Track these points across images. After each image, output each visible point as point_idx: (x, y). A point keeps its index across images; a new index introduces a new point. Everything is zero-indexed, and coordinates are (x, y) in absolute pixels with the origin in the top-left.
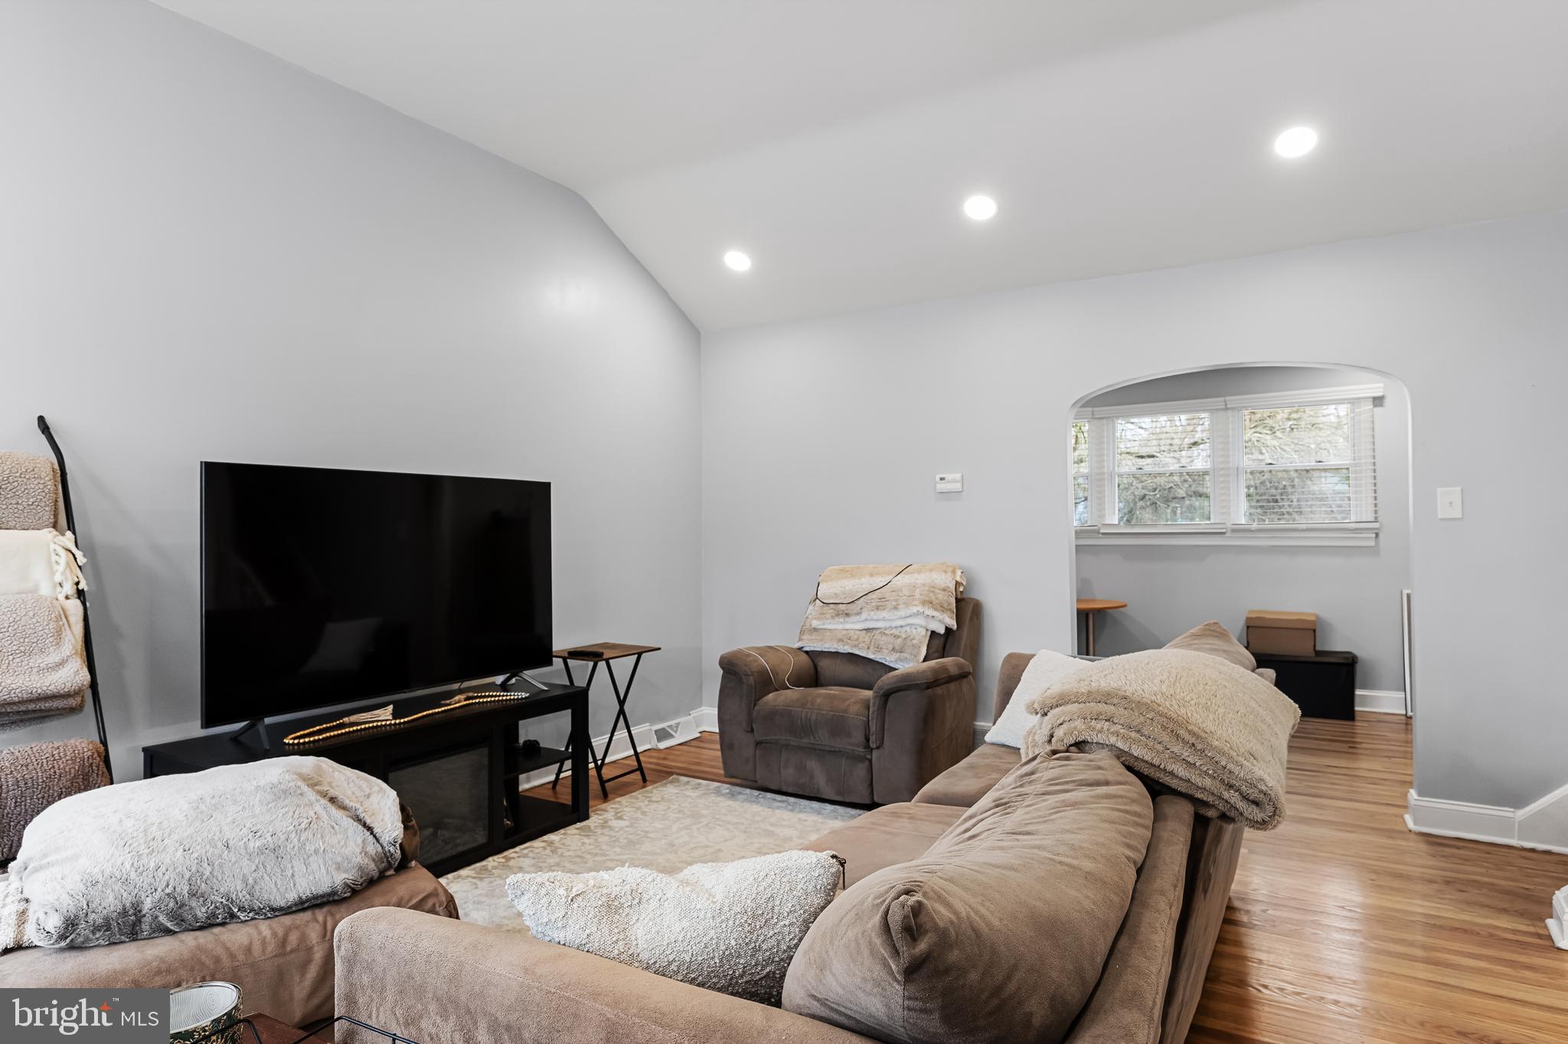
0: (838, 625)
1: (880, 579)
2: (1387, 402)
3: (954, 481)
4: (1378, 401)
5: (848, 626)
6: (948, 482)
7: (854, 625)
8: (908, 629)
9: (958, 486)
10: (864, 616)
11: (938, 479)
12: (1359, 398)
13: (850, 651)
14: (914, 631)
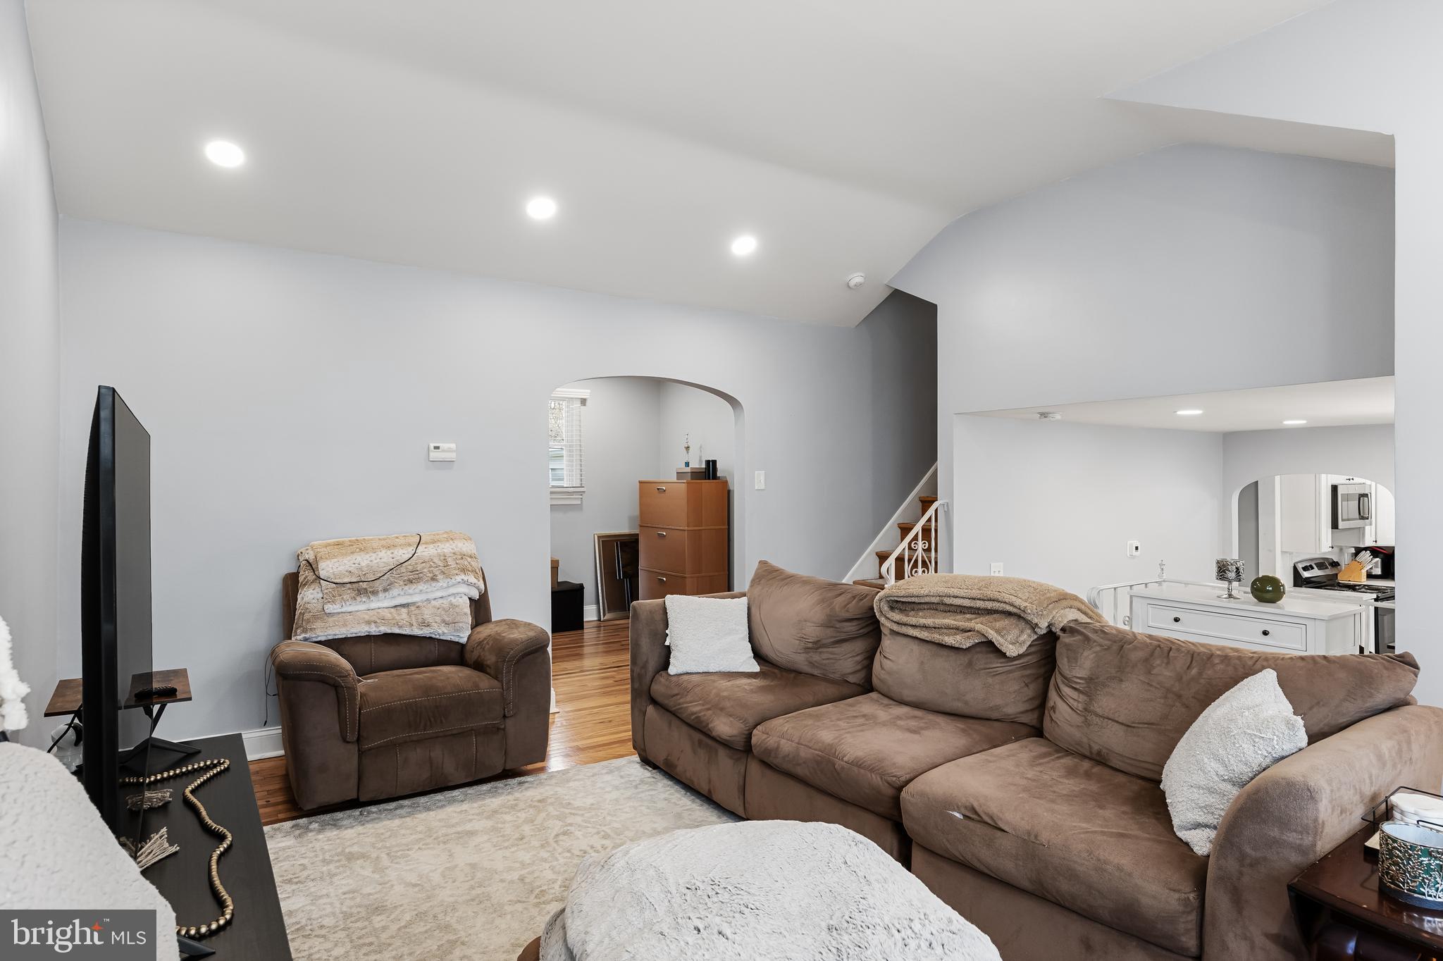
0: (360, 606)
1: (401, 552)
2: (588, 403)
3: (450, 450)
4: (583, 402)
5: (373, 605)
6: (443, 451)
7: (381, 603)
8: (452, 598)
9: (452, 456)
10: (395, 592)
11: (432, 448)
12: (572, 398)
13: (389, 631)
14: (460, 600)
